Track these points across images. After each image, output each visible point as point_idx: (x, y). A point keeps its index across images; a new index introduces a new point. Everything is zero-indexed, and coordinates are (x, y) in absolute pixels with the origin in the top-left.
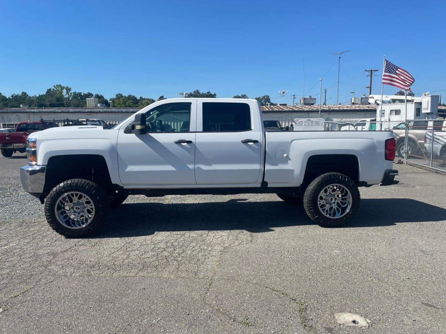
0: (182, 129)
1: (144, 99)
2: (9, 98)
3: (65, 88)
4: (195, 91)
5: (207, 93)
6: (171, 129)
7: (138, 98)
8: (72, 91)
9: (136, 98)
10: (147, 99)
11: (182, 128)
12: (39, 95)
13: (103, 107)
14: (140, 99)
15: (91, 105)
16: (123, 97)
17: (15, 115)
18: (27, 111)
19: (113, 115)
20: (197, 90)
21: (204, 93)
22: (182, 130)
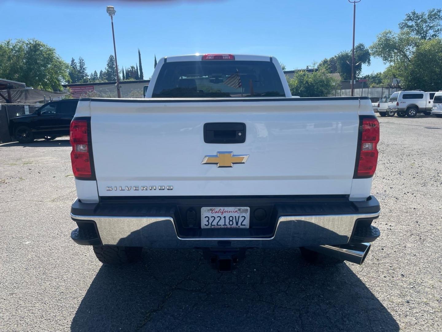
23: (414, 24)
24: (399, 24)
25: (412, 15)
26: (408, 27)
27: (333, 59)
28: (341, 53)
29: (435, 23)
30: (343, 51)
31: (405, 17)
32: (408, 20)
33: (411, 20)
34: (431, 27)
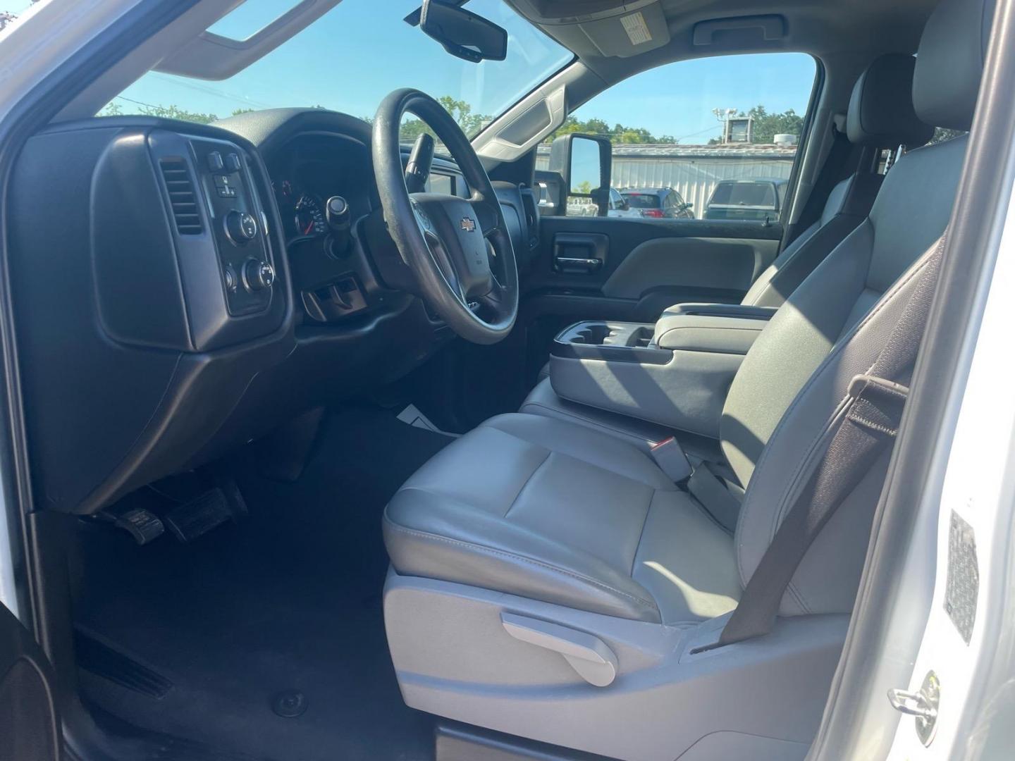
0: (711, 206)
1: (625, 130)
3: (458, 105)
4: (753, 110)
5: (786, 113)
6: (680, 203)
7: (612, 127)
8: (472, 113)
9: (606, 128)
10: (631, 129)
11: (711, 202)
14: (616, 130)
16: (577, 124)
20: (760, 107)
21: (778, 113)
22: (712, 208)
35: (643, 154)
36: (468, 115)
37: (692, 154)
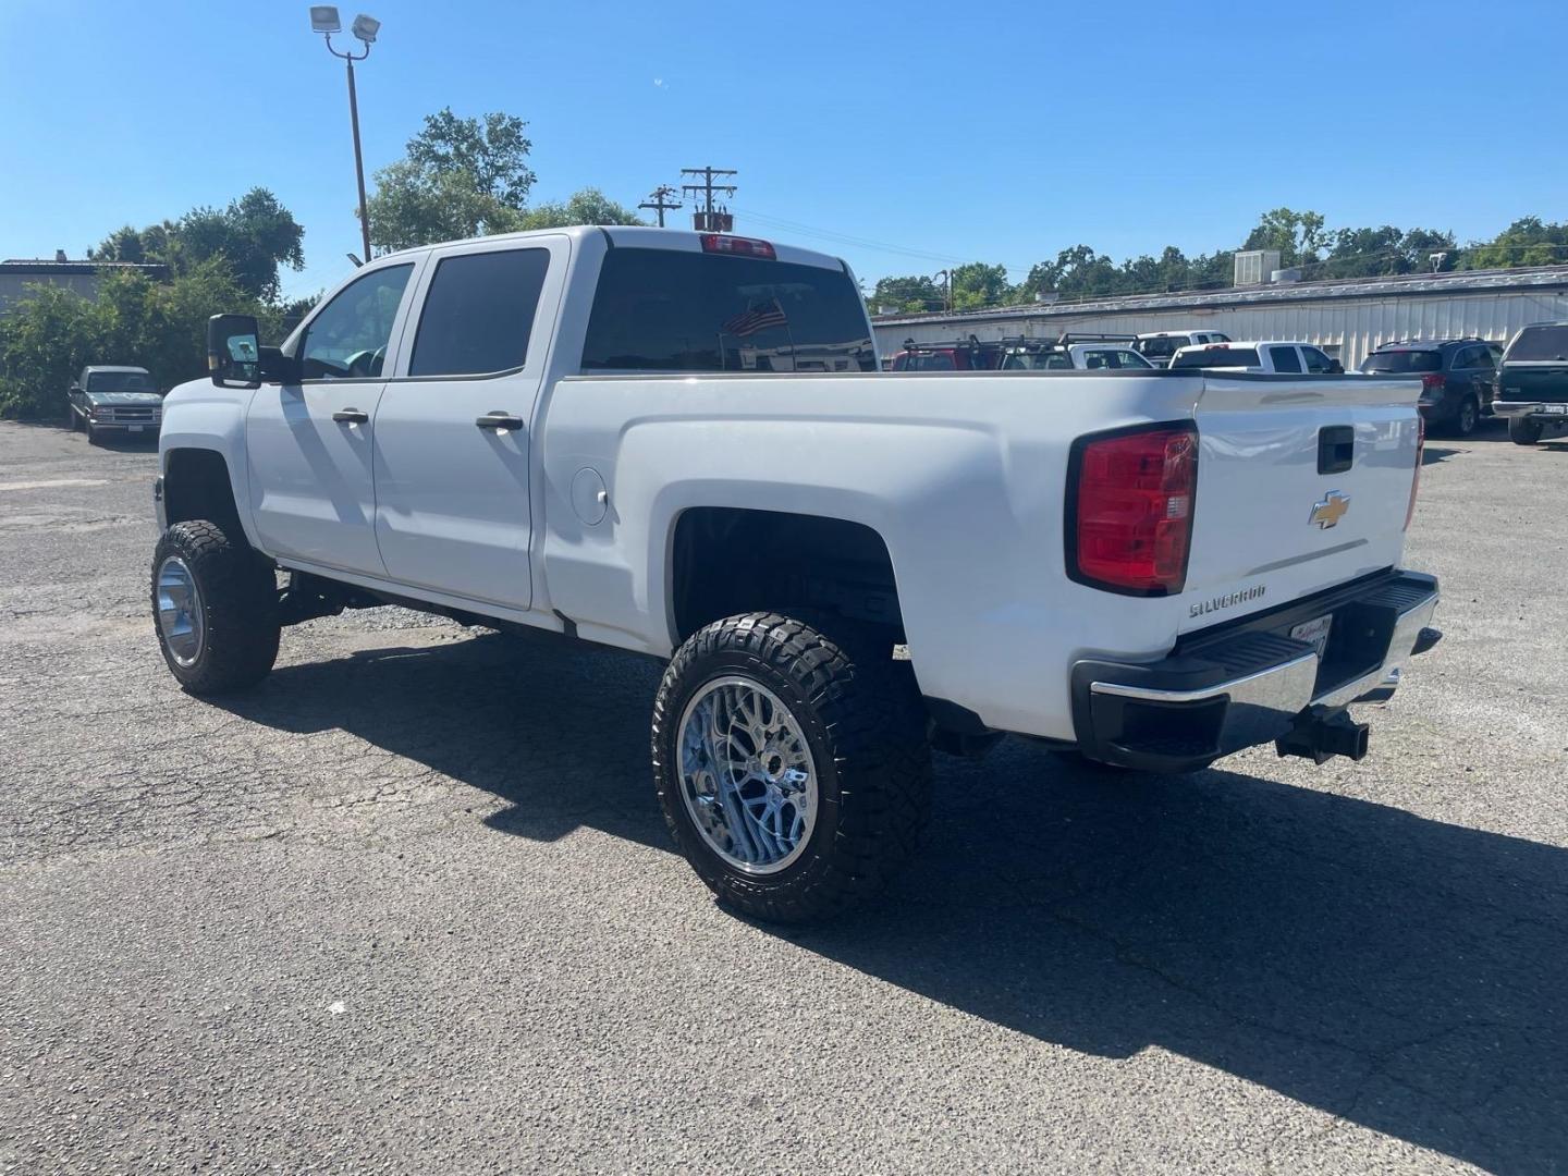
2: (1120, 271)
3: (1301, 219)
8: (1327, 228)
12: (1218, 252)
13: (1293, 282)
15: (1248, 277)
17: (996, 328)
18: (1026, 313)
19: (1328, 312)
23: (451, 151)
24: (409, 146)
25: (443, 124)
26: (436, 158)
27: (160, 234)
28: (195, 214)
29: (507, 159)
30: (202, 209)
31: (424, 127)
32: (434, 137)
33: (442, 137)
34: (500, 168)
35: (1472, 286)
36: (1319, 231)
37: (1558, 281)
